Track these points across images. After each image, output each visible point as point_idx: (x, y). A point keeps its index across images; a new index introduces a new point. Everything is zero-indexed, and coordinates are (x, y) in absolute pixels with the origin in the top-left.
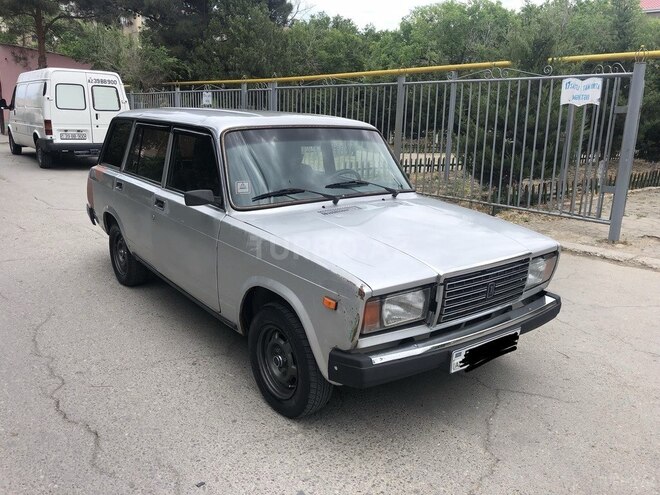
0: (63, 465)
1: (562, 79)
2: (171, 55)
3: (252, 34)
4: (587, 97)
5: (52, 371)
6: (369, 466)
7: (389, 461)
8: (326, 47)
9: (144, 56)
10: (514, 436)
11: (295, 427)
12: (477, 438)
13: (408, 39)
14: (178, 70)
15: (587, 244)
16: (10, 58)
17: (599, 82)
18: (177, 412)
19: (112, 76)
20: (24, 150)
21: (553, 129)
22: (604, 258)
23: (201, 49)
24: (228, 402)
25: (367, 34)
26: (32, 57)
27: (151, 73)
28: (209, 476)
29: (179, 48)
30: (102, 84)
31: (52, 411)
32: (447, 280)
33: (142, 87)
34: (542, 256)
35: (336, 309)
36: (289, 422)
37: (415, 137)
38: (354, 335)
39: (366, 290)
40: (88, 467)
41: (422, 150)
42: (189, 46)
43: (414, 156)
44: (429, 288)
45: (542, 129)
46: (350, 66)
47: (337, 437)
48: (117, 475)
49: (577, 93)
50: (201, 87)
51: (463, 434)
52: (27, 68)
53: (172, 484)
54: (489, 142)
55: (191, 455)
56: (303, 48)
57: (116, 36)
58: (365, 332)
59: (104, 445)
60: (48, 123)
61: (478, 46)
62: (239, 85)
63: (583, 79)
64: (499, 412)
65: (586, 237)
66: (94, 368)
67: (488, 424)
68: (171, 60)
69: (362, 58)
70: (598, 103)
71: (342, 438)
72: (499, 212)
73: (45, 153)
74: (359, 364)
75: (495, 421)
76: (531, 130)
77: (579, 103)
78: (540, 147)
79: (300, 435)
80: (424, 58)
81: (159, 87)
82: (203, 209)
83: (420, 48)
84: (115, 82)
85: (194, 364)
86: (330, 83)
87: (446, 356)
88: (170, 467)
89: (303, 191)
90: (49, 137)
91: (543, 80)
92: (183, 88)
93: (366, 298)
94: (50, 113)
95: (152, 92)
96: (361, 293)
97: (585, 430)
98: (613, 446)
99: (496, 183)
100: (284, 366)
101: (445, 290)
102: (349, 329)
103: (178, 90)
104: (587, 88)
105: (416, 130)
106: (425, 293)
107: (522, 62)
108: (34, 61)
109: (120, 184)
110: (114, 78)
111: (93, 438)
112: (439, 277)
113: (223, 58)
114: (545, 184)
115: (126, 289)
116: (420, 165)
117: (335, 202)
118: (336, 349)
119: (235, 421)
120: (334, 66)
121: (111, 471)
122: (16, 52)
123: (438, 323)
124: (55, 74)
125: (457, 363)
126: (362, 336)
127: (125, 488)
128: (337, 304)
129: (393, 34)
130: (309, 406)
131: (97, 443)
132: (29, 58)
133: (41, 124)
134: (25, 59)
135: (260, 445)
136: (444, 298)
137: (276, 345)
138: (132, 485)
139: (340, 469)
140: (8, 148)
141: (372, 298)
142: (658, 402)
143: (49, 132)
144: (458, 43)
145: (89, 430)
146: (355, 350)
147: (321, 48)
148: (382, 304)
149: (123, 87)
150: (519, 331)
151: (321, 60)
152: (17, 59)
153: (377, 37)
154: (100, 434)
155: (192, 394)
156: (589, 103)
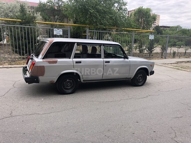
1: (53, 29)
17: (62, 30)
63: (58, 29)
70: (62, 35)
77: (58, 34)
156: (60, 34)
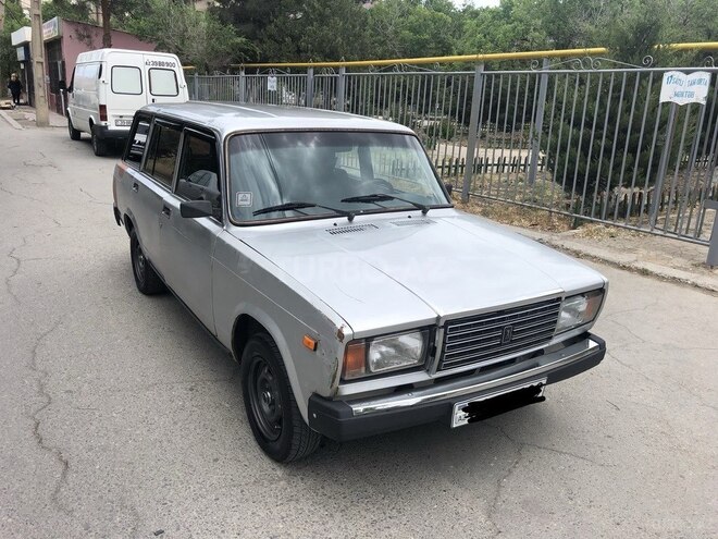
0: (23, 496)
1: (664, 72)
2: (239, 34)
3: (328, 11)
4: (691, 95)
5: (42, 386)
6: (350, 526)
7: (374, 522)
8: (411, 27)
9: (211, 34)
10: (526, 503)
11: (279, 473)
12: (481, 503)
13: (509, 17)
14: (246, 51)
15: (679, 268)
16: (74, 35)
17: (707, 77)
18: (158, 444)
19: (171, 58)
20: (83, 134)
21: (649, 131)
22: (696, 286)
23: (271, 28)
24: (215, 437)
25: (464, 11)
26: (96, 35)
27: (216, 54)
28: (171, 522)
29: (248, 27)
30: (160, 66)
31: (29, 434)
32: (448, 323)
33: (207, 69)
34: (582, 295)
35: (315, 350)
36: (275, 466)
37: (509, 130)
38: (333, 381)
39: (347, 332)
40: (48, 502)
41: (515, 145)
42: (260, 24)
43: (498, 152)
44: (427, 330)
45: (636, 129)
46: (437, 48)
47: (323, 488)
48: (75, 513)
49: (679, 89)
50: (265, 71)
51: (467, 495)
52: (91, 47)
53: (129, 529)
54: (575, 143)
55: (158, 496)
56: (385, 28)
57: (182, 13)
58: (346, 378)
59: (71, 477)
60: (103, 108)
61: (586, 26)
62: (305, 70)
63: (688, 73)
64: (516, 472)
65: (680, 259)
66: (86, 387)
67: (499, 486)
68: (239, 40)
69: (451, 40)
70: (704, 103)
71: (328, 491)
72: (581, 224)
73: (100, 141)
74: (337, 414)
75: (509, 483)
76: (623, 131)
77: (681, 101)
78: (633, 150)
79: (282, 483)
80: (526, 40)
81: (224, 69)
82: (204, 222)
83: (521, 27)
84: (173, 65)
85: (191, 389)
86: (401, 70)
87: (447, 408)
88: (133, 509)
89: (313, 206)
90: (103, 123)
91: (642, 73)
92: (248, 71)
93: (345, 341)
94: (105, 97)
95: (217, 74)
96: (340, 335)
97: (613, 502)
98: (642, 525)
99: (579, 191)
100: (272, 403)
101: (445, 334)
102: (328, 375)
103: (243, 74)
104: (692, 83)
105: (510, 122)
106: (424, 336)
107: (621, 50)
108: (99, 40)
109: (137, 185)
110: (172, 61)
111: (61, 468)
112: (438, 318)
113: (295, 39)
114: (640, 194)
115: (144, 297)
116: (504, 165)
117: (350, 219)
118: (316, 395)
119: (216, 460)
120: (418, 49)
121: (70, 509)
122: (80, 29)
123: (439, 370)
124: (112, 56)
125: (459, 418)
126: (343, 381)
127: (80, 528)
128: (316, 344)
129: (491, 12)
130: (293, 452)
131: (64, 475)
132: (93, 35)
133: (96, 109)
134: (88, 37)
135: (236, 491)
136: (444, 343)
137: (265, 381)
138: (87, 528)
139: (316, 527)
140: (67, 133)
141: (355, 341)
142: (714, 472)
143: (104, 118)
144: (566, 23)
145: (60, 459)
146: (336, 398)
147: (404, 28)
148: (368, 347)
149: (181, 68)
150: (544, 382)
151: (403, 40)
152: (81, 37)
153: (475, 14)
154: (72, 464)
155: (180, 424)
156: (693, 100)
